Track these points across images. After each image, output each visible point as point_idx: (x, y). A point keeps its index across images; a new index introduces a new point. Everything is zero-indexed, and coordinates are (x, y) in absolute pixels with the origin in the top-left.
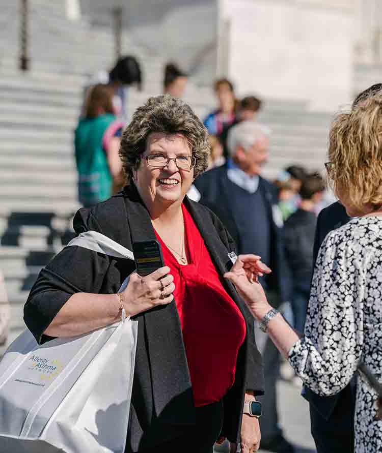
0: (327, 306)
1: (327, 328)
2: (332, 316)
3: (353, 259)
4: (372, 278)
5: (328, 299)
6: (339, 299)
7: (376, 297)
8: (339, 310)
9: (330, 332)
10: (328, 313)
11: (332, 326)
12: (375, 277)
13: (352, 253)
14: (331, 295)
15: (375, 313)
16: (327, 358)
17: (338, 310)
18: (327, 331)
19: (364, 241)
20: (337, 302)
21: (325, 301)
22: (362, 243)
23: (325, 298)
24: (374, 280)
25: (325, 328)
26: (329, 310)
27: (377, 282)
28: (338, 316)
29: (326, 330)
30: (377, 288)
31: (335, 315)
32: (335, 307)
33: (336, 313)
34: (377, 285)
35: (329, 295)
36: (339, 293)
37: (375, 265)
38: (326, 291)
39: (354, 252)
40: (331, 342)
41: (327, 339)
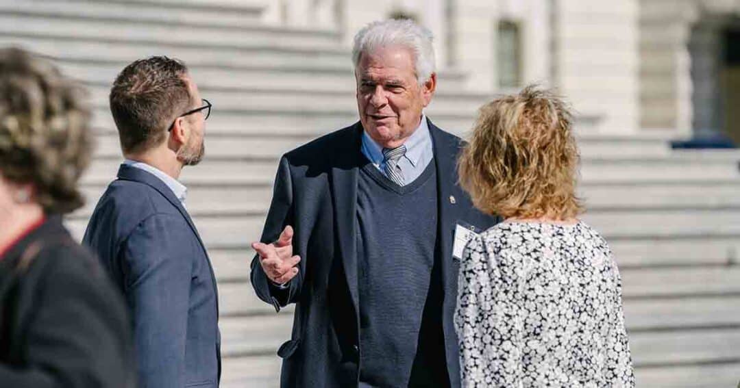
0: (495, 314)
1: (496, 338)
2: (501, 325)
3: (515, 268)
4: (530, 289)
5: (496, 307)
6: (507, 307)
7: (531, 310)
8: (508, 318)
9: (499, 342)
10: (496, 322)
11: (501, 336)
12: (533, 289)
13: (512, 261)
14: (499, 303)
15: (527, 326)
16: (496, 369)
17: (506, 319)
18: (497, 341)
19: (523, 250)
20: (506, 310)
21: (492, 309)
22: (521, 251)
23: (492, 306)
24: (532, 291)
25: (493, 337)
26: (497, 319)
27: (535, 295)
28: (507, 325)
29: (495, 340)
30: (534, 300)
31: (504, 324)
32: (504, 315)
33: (505, 322)
34: (534, 298)
35: (497, 303)
36: (507, 301)
37: (534, 276)
38: (493, 298)
39: (514, 260)
40: (501, 352)
41: (495, 350)
